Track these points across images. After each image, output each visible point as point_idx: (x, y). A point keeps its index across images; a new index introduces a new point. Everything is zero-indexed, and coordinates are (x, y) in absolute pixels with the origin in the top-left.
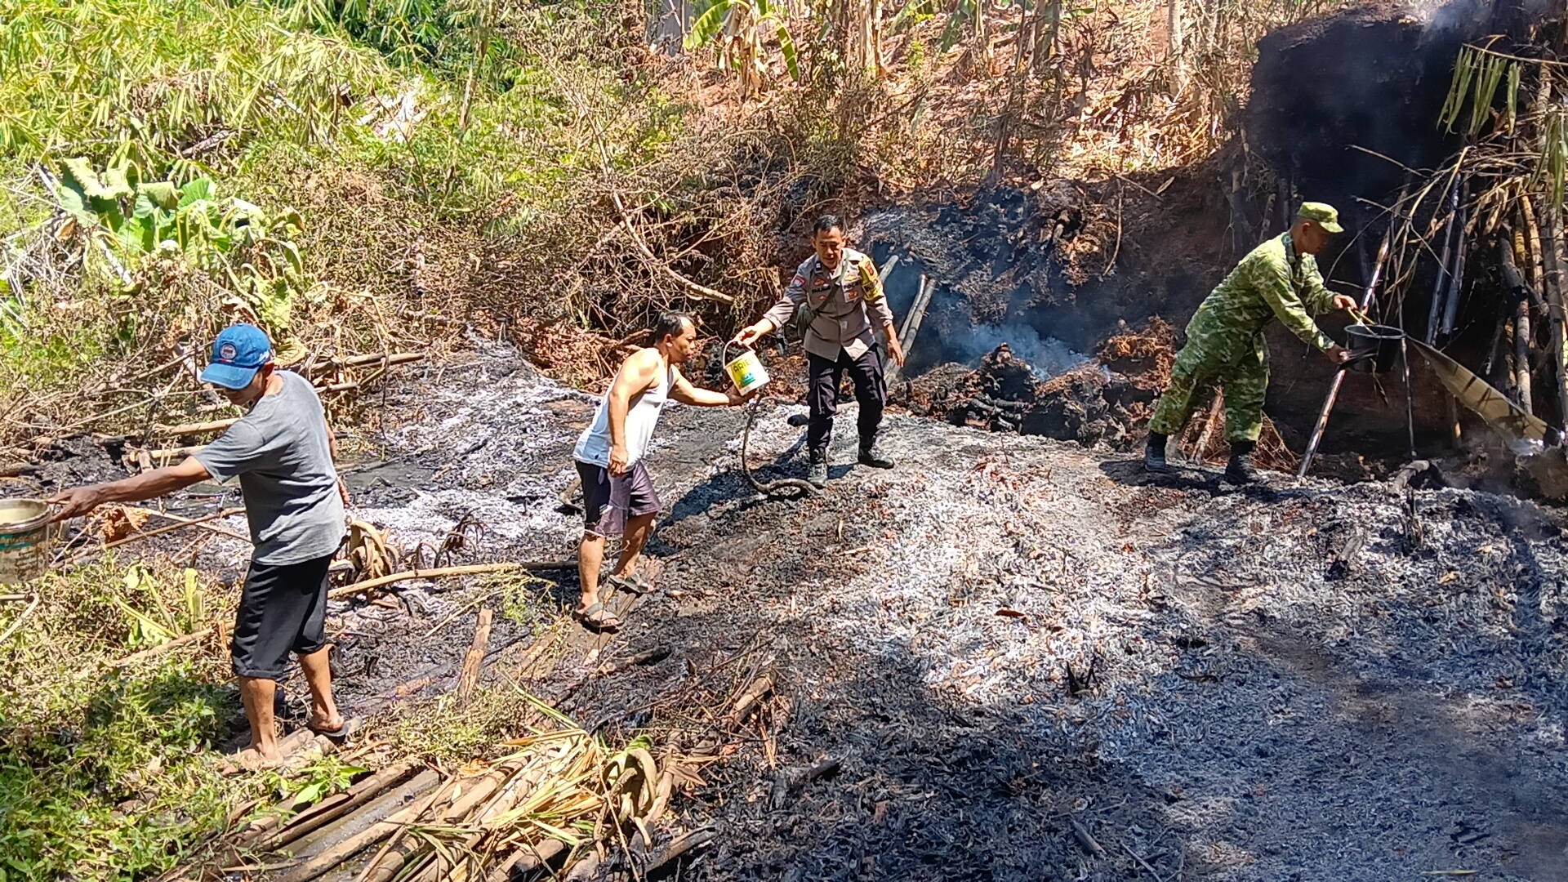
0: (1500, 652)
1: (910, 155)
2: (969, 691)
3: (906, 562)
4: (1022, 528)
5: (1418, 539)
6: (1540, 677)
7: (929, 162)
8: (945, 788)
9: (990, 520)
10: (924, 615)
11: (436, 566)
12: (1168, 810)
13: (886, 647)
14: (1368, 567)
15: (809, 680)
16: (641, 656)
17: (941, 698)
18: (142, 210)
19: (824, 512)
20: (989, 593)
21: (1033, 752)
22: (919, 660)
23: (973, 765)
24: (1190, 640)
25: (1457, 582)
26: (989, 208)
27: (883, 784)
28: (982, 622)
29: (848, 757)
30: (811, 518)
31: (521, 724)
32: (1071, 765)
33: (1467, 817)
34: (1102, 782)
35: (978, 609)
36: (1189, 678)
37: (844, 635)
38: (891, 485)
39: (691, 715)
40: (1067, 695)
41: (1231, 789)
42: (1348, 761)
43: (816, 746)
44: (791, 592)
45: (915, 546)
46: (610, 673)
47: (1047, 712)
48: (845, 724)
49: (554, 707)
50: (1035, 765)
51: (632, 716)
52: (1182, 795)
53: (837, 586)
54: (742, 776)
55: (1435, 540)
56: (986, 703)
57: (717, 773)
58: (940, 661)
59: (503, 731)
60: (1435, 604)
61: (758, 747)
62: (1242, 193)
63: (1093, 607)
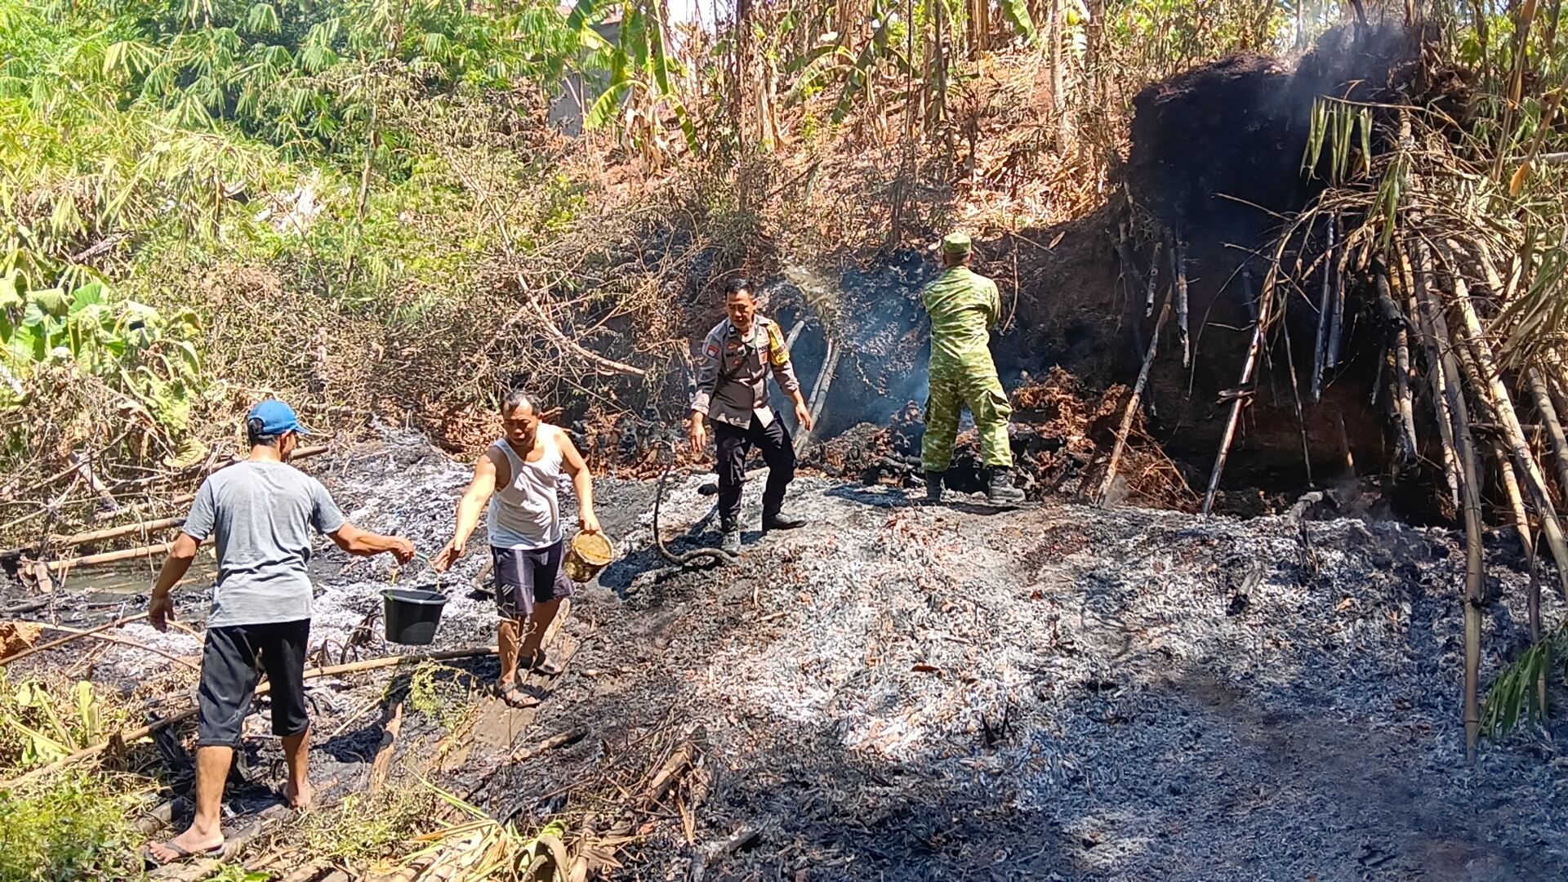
0: (1397, 674)
1: (810, 222)
2: (888, 750)
3: (822, 624)
4: (934, 583)
5: (1314, 569)
6: (1437, 696)
7: (830, 229)
8: (865, 850)
9: (902, 576)
10: (841, 677)
11: (342, 662)
12: (1086, 855)
13: (805, 710)
14: (1268, 599)
15: (728, 752)
16: (557, 740)
17: (860, 759)
18: (31, 318)
19: (740, 579)
20: (905, 649)
21: (952, 807)
22: (837, 723)
23: (893, 825)
24: (1100, 682)
25: (1353, 609)
26: (890, 271)
27: (803, 852)
28: (899, 679)
29: (769, 826)
30: (727, 586)
31: (431, 818)
32: (990, 818)
33: (1373, 840)
34: (1021, 831)
35: (894, 667)
36: (1101, 721)
37: (762, 702)
38: (805, 548)
39: (608, 796)
40: (983, 747)
41: (1146, 829)
42: (1258, 793)
43: (735, 818)
44: (708, 663)
45: (829, 608)
46: (524, 760)
47: (965, 765)
48: (763, 793)
49: (466, 800)
50: (955, 820)
51: (547, 802)
52: (1099, 839)
53: (754, 653)
54: (660, 855)
55: (1329, 569)
56: (905, 760)
57: (634, 854)
58: (858, 721)
59: (413, 826)
60: (1333, 632)
61: (677, 824)
62: (1129, 243)
63: (1005, 657)
